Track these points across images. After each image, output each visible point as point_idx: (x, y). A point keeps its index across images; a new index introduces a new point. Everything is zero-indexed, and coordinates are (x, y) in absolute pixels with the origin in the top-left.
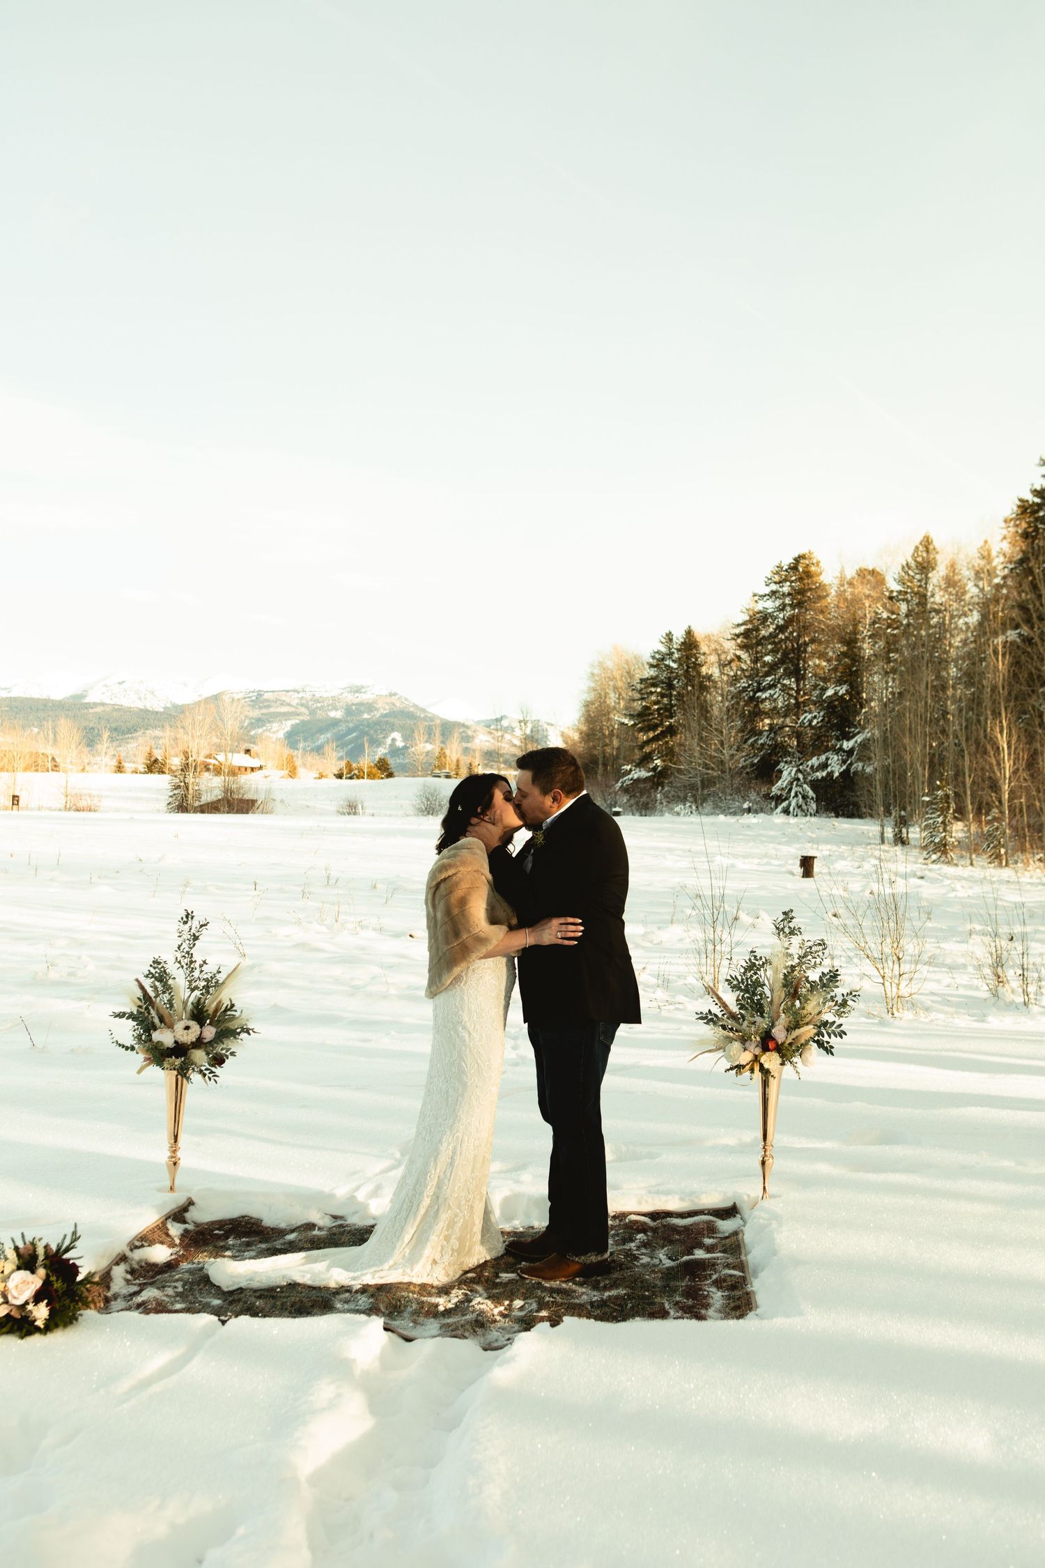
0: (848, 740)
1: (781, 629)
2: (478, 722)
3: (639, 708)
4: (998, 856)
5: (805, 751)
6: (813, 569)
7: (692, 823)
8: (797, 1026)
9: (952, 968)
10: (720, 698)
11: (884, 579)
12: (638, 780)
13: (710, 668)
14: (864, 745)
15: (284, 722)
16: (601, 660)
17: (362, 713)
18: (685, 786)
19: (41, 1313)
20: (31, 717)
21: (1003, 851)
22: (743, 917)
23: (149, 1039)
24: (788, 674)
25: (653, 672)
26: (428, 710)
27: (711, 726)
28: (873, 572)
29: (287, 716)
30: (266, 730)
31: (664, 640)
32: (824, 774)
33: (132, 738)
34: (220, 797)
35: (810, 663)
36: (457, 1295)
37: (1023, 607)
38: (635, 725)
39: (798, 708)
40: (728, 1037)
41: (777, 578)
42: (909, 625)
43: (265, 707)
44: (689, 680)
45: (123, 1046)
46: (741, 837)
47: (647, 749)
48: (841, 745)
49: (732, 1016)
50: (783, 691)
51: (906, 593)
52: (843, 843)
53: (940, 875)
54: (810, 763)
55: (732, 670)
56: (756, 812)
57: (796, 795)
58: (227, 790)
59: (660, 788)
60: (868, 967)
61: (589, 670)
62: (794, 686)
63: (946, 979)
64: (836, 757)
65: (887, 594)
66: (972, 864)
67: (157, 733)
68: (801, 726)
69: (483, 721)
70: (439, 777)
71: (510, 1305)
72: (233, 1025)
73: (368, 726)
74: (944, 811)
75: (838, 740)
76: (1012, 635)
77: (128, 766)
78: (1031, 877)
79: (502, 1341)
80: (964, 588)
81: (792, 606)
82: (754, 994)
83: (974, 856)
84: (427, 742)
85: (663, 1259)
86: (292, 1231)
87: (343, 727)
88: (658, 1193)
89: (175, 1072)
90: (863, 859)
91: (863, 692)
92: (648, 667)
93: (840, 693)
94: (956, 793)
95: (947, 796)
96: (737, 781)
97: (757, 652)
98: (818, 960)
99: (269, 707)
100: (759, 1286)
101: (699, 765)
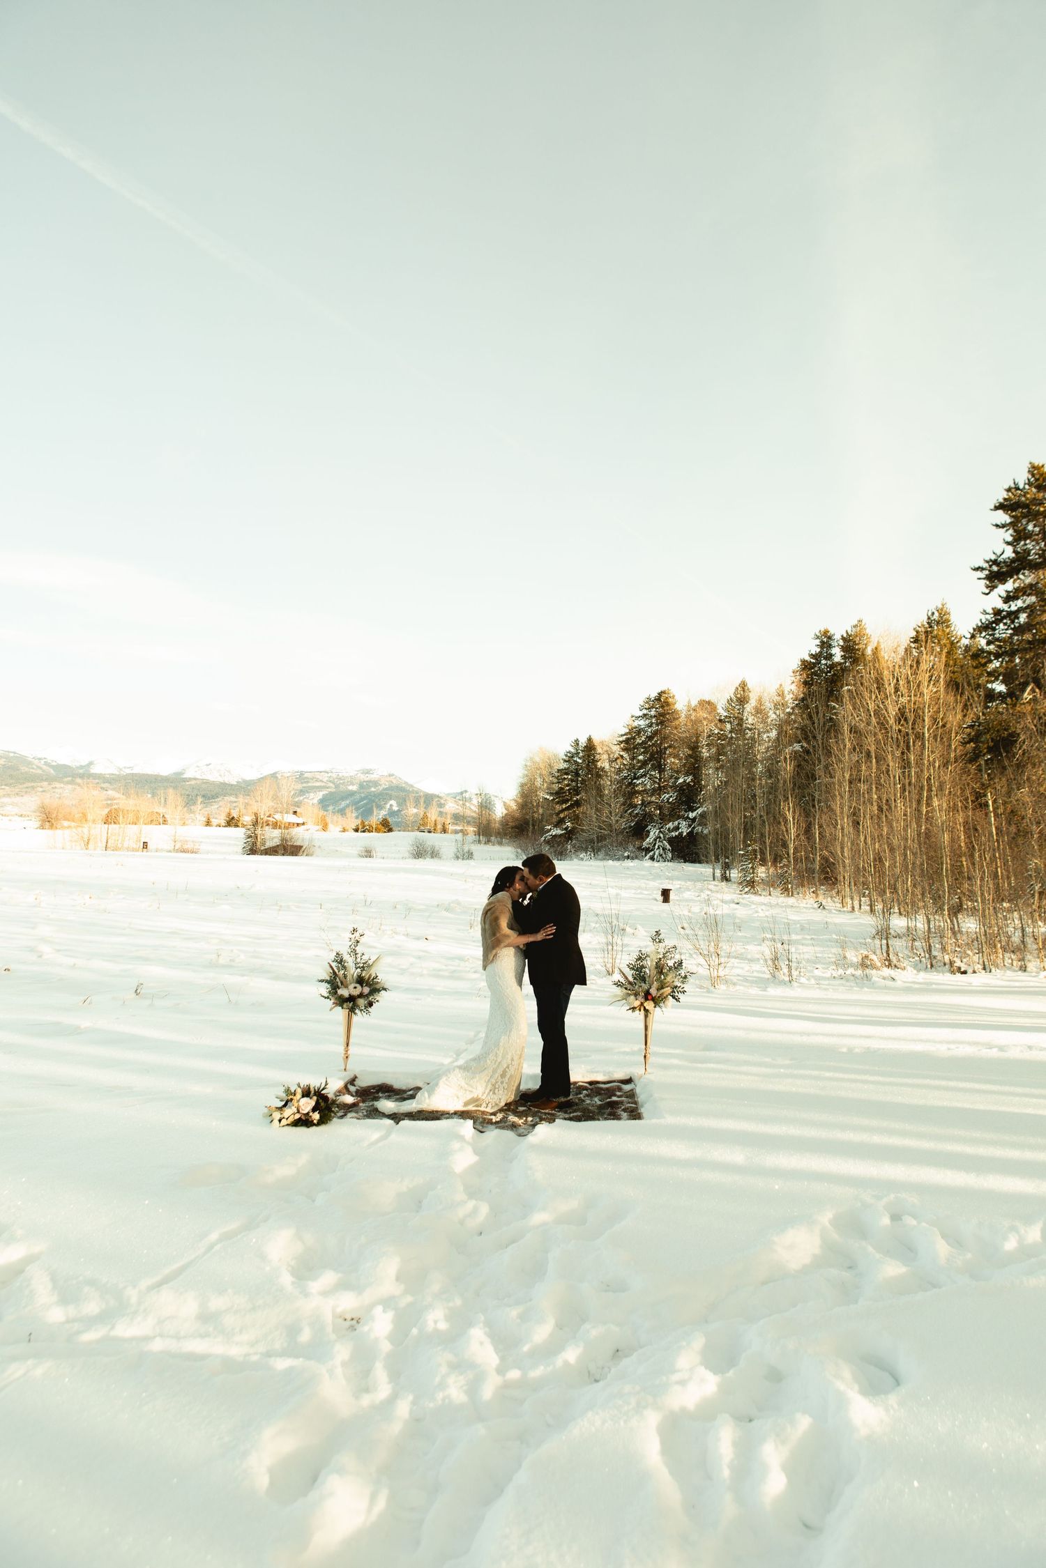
0: (692, 812)
1: (650, 738)
2: (449, 794)
3: (557, 789)
4: (787, 890)
5: (664, 819)
6: (670, 700)
7: (591, 866)
8: (662, 988)
9: (751, 960)
10: (609, 783)
11: (716, 707)
12: (555, 836)
13: (604, 763)
14: (703, 815)
15: (318, 793)
16: (532, 756)
17: (370, 787)
18: (586, 841)
19: (316, 1116)
20: (146, 787)
21: (790, 886)
22: (628, 929)
23: (336, 993)
24: (654, 768)
25: (566, 765)
26: (415, 786)
27: (603, 801)
28: (709, 703)
29: (320, 788)
30: (305, 798)
31: (573, 745)
32: (677, 833)
33: (215, 802)
34: (278, 844)
35: (668, 761)
36: (500, 1116)
37: (803, 729)
38: (554, 799)
39: (659, 790)
40: (628, 993)
41: (647, 706)
42: (732, 738)
43: (305, 782)
44: (589, 771)
45: (324, 997)
46: (623, 875)
47: (562, 815)
48: (688, 815)
49: (630, 983)
50: (650, 779)
51: (730, 717)
52: (689, 880)
53: (748, 901)
54: (667, 826)
55: (617, 764)
56: (633, 859)
57: (659, 848)
58: (283, 839)
59: (570, 841)
60: (701, 960)
61: (524, 763)
62: (658, 776)
63: (747, 968)
64: (684, 823)
65: (718, 718)
66: (770, 895)
67: (232, 799)
68: (662, 802)
69: (451, 794)
70: (424, 832)
71: (526, 1120)
72: (378, 987)
73: (374, 796)
74: (753, 860)
75: (686, 812)
76: (797, 747)
77: (214, 822)
78: (807, 904)
79: (526, 1133)
80: (767, 715)
81: (657, 725)
82: (641, 972)
83: (771, 889)
84: (415, 807)
85: (597, 1100)
86: (410, 1090)
87: (357, 797)
88: (592, 1072)
89: (348, 1010)
90: (702, 891)
91: (702, 780)
92: (562, 761)
93: (687, 781)
94: (760, 848)
95: (755, 851)
96: (620, 838)
97: (634, 753)
98: (673, 955)
99: (308, 782)
100: (642, 1110)
101: (596, 826)
